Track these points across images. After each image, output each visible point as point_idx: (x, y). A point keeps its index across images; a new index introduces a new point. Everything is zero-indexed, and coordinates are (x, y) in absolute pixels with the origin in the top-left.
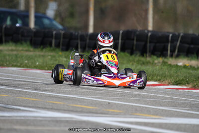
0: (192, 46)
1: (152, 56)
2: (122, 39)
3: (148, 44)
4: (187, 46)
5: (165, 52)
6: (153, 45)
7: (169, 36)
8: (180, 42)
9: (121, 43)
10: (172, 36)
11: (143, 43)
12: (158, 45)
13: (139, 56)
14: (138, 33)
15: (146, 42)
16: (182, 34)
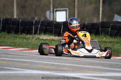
0: (48, 27)
1: (23, 34)
2: (2, 24)
3: (20, 27)
4: (45, 27)
5: (31, 31)
6: (23, 27)
7: (33, 21)
8: (41, 25)
9: (2, 26)
10: (35, 22)
11: (16, 26)
12: (26, 27)
13: (14, 34)
14: (13, 20)
15: (18, 25)
16: (41, 21)
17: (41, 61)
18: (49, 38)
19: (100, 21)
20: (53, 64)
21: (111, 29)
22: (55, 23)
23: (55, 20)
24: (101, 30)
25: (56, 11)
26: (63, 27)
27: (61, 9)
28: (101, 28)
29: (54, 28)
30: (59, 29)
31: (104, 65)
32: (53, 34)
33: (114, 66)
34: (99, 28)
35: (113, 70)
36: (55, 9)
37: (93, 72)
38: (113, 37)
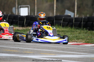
0: (14, 20)
4: (12, 20)
8: (8, 18)
16: (9, 15)
17: (9, 46)
18: (15, 28)
19: (55, 15)
20: (18, 49)
21: (63, 21)
22: (19, 17)
23: (19, 15)
24: (55, 22)
25: (20, 7)
26: (26, 20)
27: (24, 6)
28: (55, 20)
29: (19, 21)
30: (23, 22)
31: (57, 49)
32: (18, 25)
33: (66, 50)
34: (54, 20)
35: (65, 53)
36: (19, 6)
37: (50, 54)
38: (65, 27)
